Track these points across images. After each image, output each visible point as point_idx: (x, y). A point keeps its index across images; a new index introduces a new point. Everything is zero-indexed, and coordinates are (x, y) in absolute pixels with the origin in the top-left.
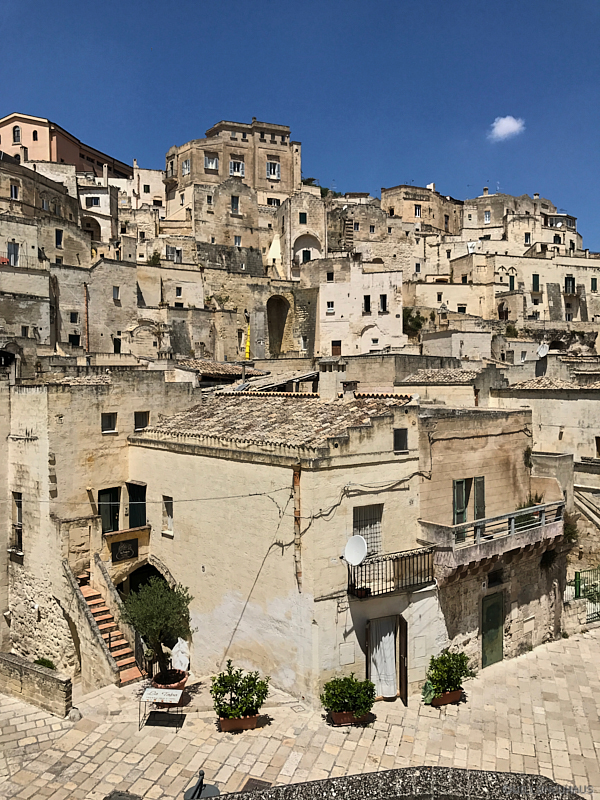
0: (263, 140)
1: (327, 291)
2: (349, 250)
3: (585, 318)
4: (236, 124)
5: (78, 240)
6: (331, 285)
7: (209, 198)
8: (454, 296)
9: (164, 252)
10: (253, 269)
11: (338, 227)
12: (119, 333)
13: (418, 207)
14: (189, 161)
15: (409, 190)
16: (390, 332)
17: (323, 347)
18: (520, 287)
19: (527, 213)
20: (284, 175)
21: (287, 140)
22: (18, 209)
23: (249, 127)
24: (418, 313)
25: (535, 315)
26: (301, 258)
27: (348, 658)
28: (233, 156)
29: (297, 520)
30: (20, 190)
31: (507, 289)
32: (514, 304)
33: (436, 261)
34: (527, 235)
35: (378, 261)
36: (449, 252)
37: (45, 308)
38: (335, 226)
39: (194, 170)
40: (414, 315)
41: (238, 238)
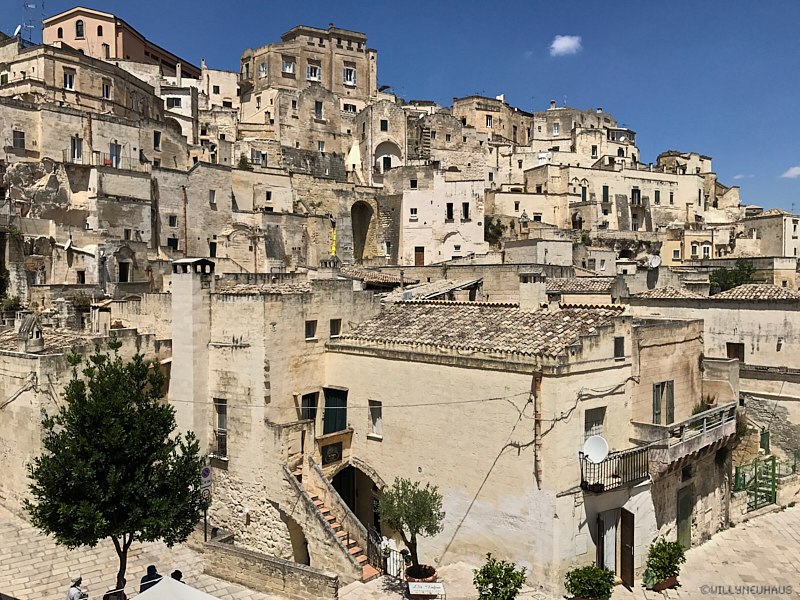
0: (339, 46)
1: (410, 198)
2: (427, 158)
3: (649, 228)
4: (313, 30)
5: (175, 142)
6: (414, 193)
7: (294, 102)
8: (531, 204)
9: (249, 156)
10: (336, 175)
11: (415, 135)
12: (215, 237)
13: (489, 117)
14: (266, 64)
15: (480, 101)
16: (471, 238)
17: (406, 252)
18: (591, 198)
19: (592, 126)
20: (361, 81)
21: (363, 47)
22: (110, 108)
23: (326, 32)
24: (499, 221)
25: (605, 225)
26: (382, 165)
27: (582, 549)
28: (310, 61)
29: (538, 422)
30: (112, 89)
31: (580, 200)
32: (589, 214)
33: (510, 171)
34: (594, 148)
35: (453, 169)
36: (520, 162)
37: (147, 211)
38: (412, 134)
39: (272, 73)
40: (495, 223)
41: (321, 144)
